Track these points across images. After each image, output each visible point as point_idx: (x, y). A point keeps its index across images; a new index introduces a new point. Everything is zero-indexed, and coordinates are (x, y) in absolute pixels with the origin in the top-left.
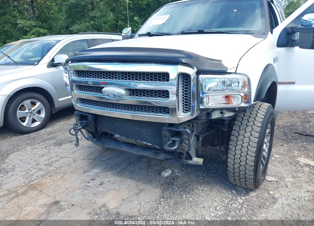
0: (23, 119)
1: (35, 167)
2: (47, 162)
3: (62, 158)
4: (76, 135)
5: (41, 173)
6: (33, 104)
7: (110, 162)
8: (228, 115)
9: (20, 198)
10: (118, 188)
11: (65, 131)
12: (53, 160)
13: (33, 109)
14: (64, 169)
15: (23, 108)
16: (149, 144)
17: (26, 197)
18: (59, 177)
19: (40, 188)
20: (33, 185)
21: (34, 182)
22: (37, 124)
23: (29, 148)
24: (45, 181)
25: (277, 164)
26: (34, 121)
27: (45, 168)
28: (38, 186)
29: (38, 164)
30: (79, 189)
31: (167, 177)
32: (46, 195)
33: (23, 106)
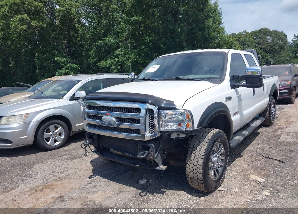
0: (48, 139)
1: (51, 174)
2: (61, 171)
3: (71, 168)
4: (85, 148)
5: (55, 178)
6: (56, 128)
7: (105, 173)
8: (182, 136)
9: (37, 193)
10: (106, 190)
11: (78, 149)
12: (65, 169)
13: (56, 131)
14: (71, 176)
15: (49, 131)
16: (131, 155)
17: (42, 193)
18: (66, 181)
19: (52, 187)
20: (48, 185)
21: (49, 184)
22: (57, 143)
23: (49, 161)
24: (56, 183)
25: (232, 180)
26: (56, 141)
27: (58, 175)
28: (51, 186)
29: (54, 172)
30: (78, 189)
31: (143, 185)
32: (55, 192)
33: (49, 129)
